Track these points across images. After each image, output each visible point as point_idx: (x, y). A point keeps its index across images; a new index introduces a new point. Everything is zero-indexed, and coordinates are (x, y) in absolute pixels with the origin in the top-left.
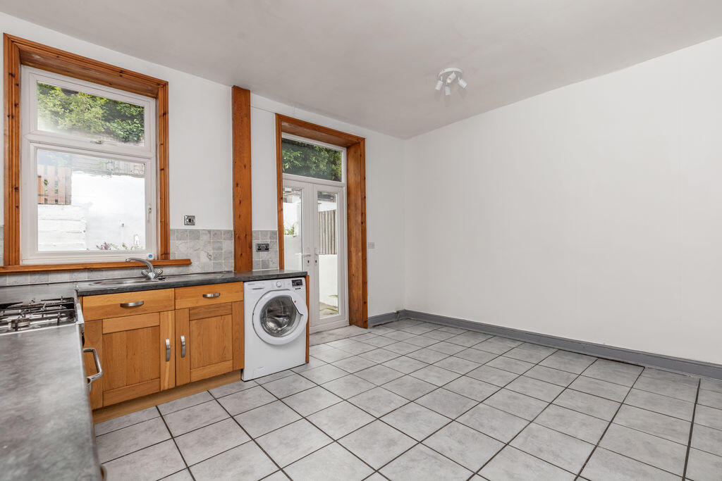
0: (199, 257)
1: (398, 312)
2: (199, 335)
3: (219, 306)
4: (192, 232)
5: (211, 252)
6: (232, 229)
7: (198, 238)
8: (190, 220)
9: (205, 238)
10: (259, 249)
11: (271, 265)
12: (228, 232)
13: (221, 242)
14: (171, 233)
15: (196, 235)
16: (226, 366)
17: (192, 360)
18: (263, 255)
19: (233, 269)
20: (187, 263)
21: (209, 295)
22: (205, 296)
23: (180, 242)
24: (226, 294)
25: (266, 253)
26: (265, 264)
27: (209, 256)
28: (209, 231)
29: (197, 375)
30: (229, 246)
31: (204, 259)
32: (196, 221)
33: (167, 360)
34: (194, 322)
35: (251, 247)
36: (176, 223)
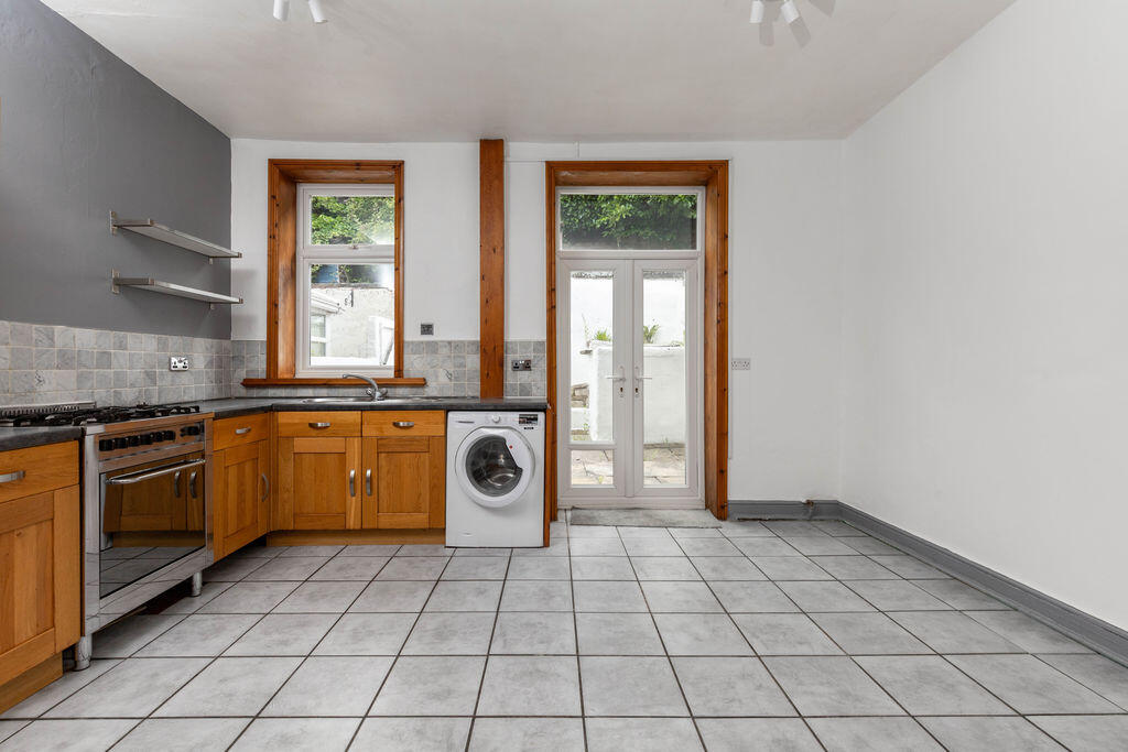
0: (437, 377)
1: (809, 503)
2: (388, 472)
3: (412, 439)
4: (428, 343)
5: (451, 371)
6: (479, 339)
7: (435, 352)
8: (427, 329)
9: (445, 351)
10: (516, 367)
11: (534, 390)
12: (473, 343)
13: (464, 357)
14: (405, 345)
15: (433, 348)
16: (420, 519)
17: (381, 501)
18: (523, 376)
19: (478, 394)
20: (422, 383)
21: (401, 424)
22: (396, 425)
23: (415, 357)
24: (423, 425)
25: (527, 373)
26: (525, 389)
27: (449, 375)
28: (450, 343)
29: (385, 521)
30: (473, 362)
31: (443, 379)
32: (435, 329)
33: (353, 495)
34: (383, 455)
35: (502, 364)
36: (412, 334)
